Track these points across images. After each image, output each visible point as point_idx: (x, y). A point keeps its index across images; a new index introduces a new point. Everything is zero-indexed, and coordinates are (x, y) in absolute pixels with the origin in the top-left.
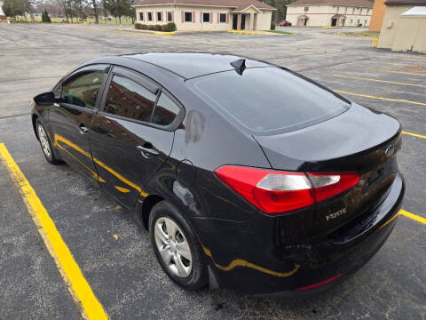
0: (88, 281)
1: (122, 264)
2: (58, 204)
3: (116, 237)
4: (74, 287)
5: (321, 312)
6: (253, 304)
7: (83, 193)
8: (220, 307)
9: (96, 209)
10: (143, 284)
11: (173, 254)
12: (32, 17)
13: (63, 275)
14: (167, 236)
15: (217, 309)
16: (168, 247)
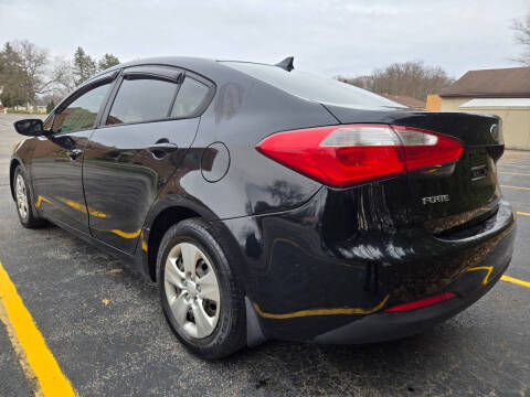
0: (52, 352)
1: (111, 332)
2: (26, 268)
3: (106, 302)
4: (29, 360)
5: (421, 391)
6: (315, 381)
7: (66, 257)
8: (263, 383)
9: (80, 272)
10: (141, 356)
11: (191, 301)
12: (35, 109)
13: (14, 344)
14: (183, 275)
15: (258, 387)
16: (184, 292)
